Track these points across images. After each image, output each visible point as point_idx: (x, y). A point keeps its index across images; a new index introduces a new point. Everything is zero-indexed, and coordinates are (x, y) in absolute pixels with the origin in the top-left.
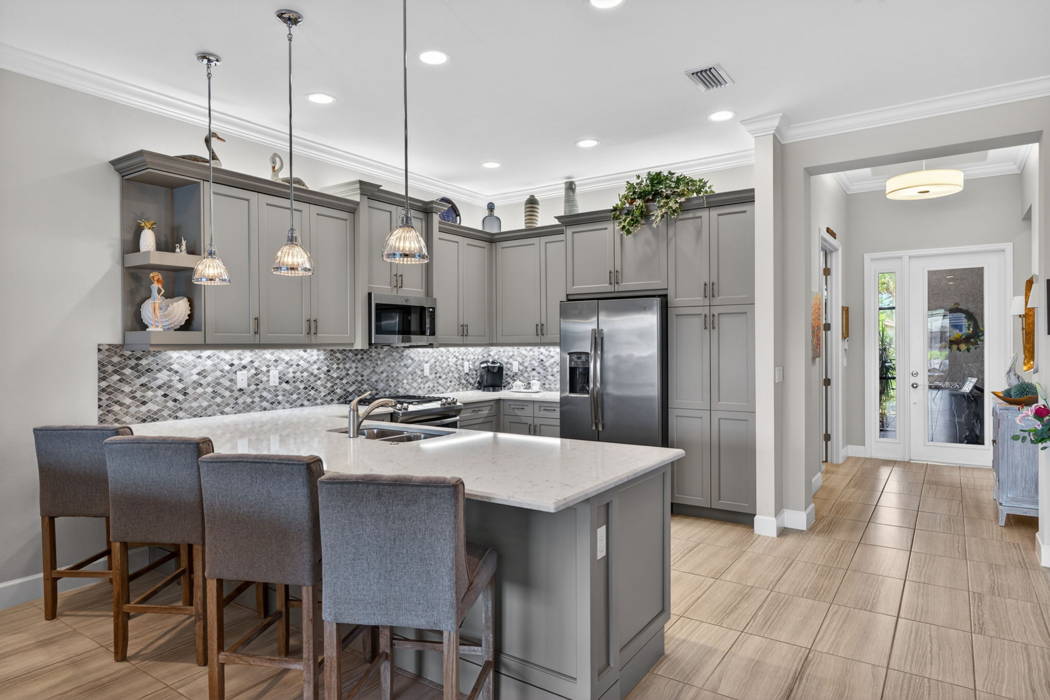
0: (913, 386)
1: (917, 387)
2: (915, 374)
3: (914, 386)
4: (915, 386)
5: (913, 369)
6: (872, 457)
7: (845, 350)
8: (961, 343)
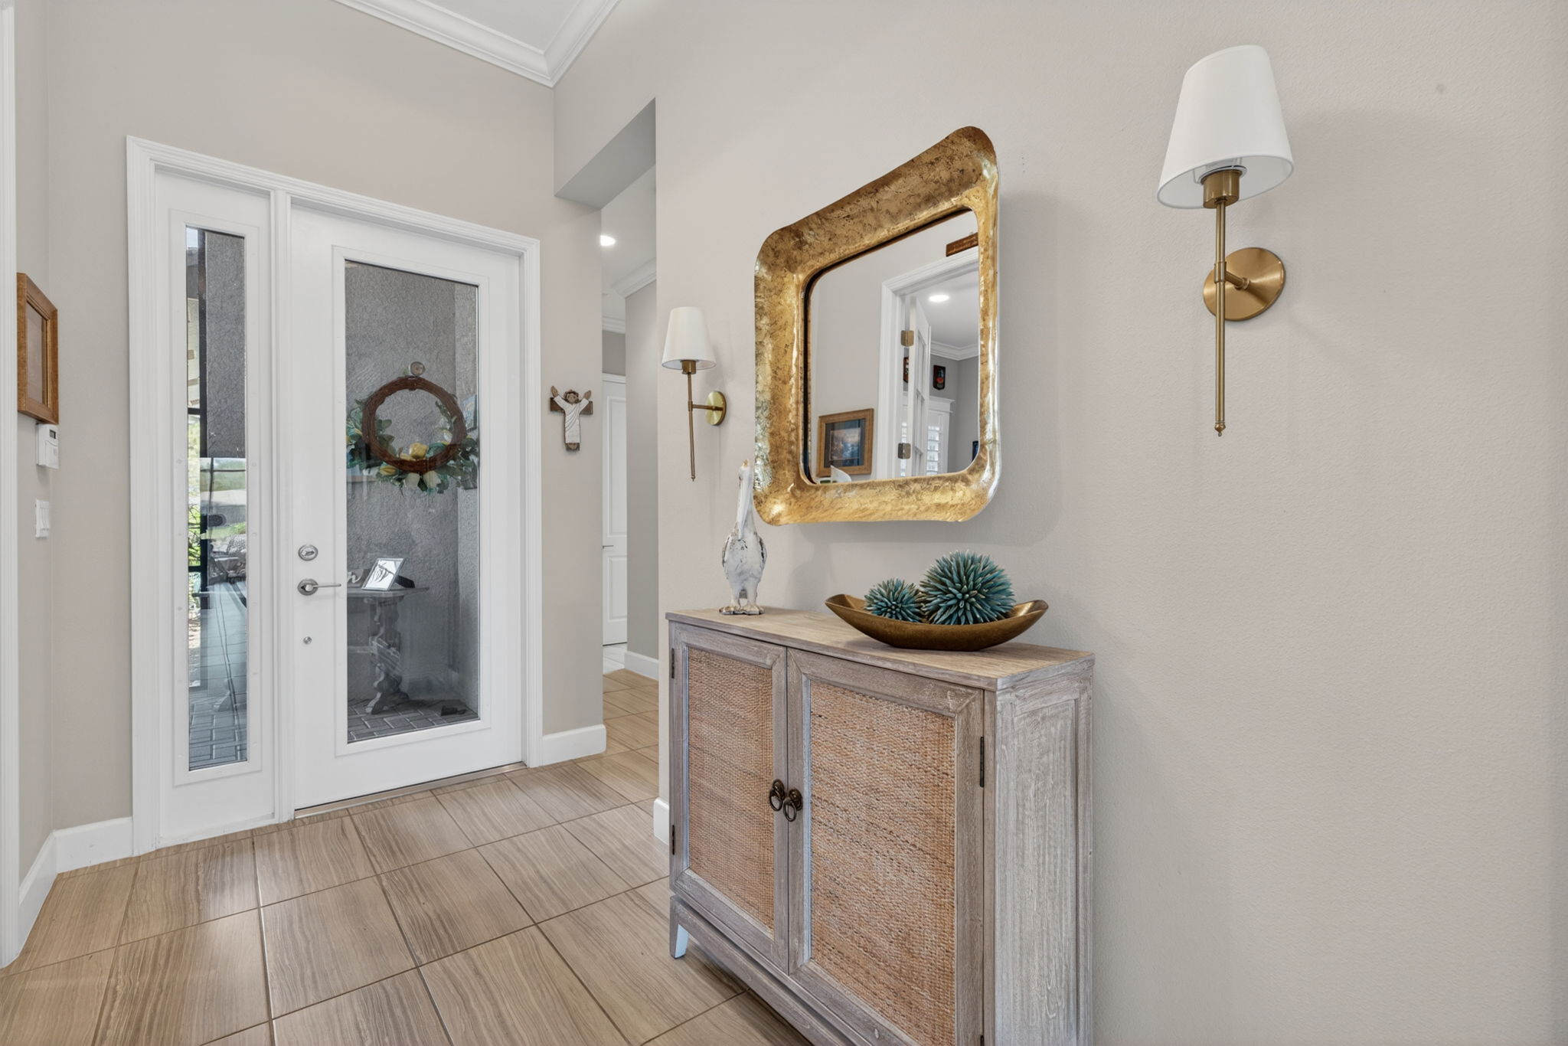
0: (302, 588)
1: (315, 589)
2: (308, 554)
3: (306, 589)
4: (308, 588)
5: (302, 538)
6: (163, 844)
7: (42, 469)
8: (431, 468)
